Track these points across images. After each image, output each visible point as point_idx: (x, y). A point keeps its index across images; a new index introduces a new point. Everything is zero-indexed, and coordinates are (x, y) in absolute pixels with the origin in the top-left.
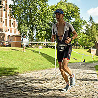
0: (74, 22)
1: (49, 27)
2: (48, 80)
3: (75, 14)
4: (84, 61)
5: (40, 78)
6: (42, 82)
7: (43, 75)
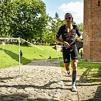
0: (39, 18)
1: (13, 22)
2: (11, 78)
3: (41, 9)
4: (50, 58)
5: (3, 77)
6: (5, 81)
7: (6, 73)
